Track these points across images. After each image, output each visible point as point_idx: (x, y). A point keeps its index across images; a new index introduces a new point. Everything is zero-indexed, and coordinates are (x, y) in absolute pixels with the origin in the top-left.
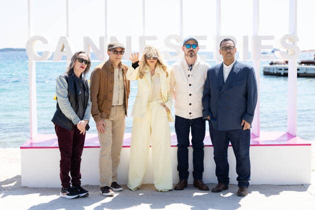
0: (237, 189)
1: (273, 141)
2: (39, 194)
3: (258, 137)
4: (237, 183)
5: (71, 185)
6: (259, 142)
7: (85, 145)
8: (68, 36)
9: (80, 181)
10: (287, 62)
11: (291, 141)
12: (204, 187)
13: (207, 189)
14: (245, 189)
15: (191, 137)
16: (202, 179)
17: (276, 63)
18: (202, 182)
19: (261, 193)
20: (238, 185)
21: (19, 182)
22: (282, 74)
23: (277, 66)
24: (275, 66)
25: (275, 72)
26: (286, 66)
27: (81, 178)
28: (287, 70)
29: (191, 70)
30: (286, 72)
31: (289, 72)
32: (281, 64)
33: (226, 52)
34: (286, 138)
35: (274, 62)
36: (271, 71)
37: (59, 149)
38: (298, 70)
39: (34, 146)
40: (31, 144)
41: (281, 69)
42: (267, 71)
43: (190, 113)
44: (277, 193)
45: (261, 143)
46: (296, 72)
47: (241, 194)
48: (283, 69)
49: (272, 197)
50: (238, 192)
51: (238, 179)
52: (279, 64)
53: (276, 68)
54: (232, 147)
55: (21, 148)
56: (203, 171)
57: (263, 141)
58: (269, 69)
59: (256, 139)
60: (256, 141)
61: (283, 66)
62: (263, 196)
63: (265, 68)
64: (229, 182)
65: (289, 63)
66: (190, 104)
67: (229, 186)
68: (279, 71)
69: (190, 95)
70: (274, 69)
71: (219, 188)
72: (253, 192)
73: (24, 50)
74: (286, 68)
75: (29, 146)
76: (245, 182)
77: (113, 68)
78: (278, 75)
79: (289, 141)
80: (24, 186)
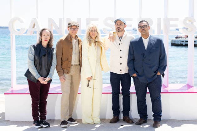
0: (153, 122)
1: (177, 90)
2: (17, 125)
3: (167, 87)
4: (153, 118)
5: (39, 119)
6: (167, 91)
7: (49, 93)
8: (37, 18)
9: (45, 117)
10: (187, 37)
11: (190, 90)
12: (130, 121)
13: (132, 122)
14: (158, 122)
15: (121, 87)
16: (129, 115)
17: (180, 37)
18: (129, 118)
19: (168, 125)
20: (154, 120)
21: (4, 118)
22: (184, 44)
23: (180, 39)
24: (179, 39)
25: (179, 43)
26: (187, 39)
27: (46, 114)
28: (188, 42)
29: (121, 40)
30: (186, 43)
31: (189, 43)
32: (183, 38)
33: (141, 30)
34: (187, 88)
35: (179, 36)
36: (177, 43)
37: (30, 95)
38: (195, 42)
39: (14, 92)
40: (12, 91)
41: (183, 41)
42: (173, 42)
43: (121, 70)
44: (180, 126)
45: (169, 91)
46: (193, 43)
47: (155, 125)
48: (185, 42)
49: (176, 128)
50: (154, 125)
51: (154, 116)
52: (181, 38)
53: (180, 40)
54: (149, 94)
55: (5, 94)
56: (129, 111)
57: (170, 90)
58: (175, 41)
59: (166, 89)
60: (166, 90)
61: (184, 39)
62: (170, 127)
63: (172, 41)
64: (147, 117)
65: (188, 37)
66: (121, 64)
67: (147, 120)
68: (182, 43)
69: (121, 57)
70: (178, 41)
71: (141, 122)
72: (163, 125)
73: (7, 28)
74: (187, 41)
75: (11, 93)
76: (159, 118)
77: (71, 39)
78: (181, 45)
79: (188, 90)
80: (7, 120)
